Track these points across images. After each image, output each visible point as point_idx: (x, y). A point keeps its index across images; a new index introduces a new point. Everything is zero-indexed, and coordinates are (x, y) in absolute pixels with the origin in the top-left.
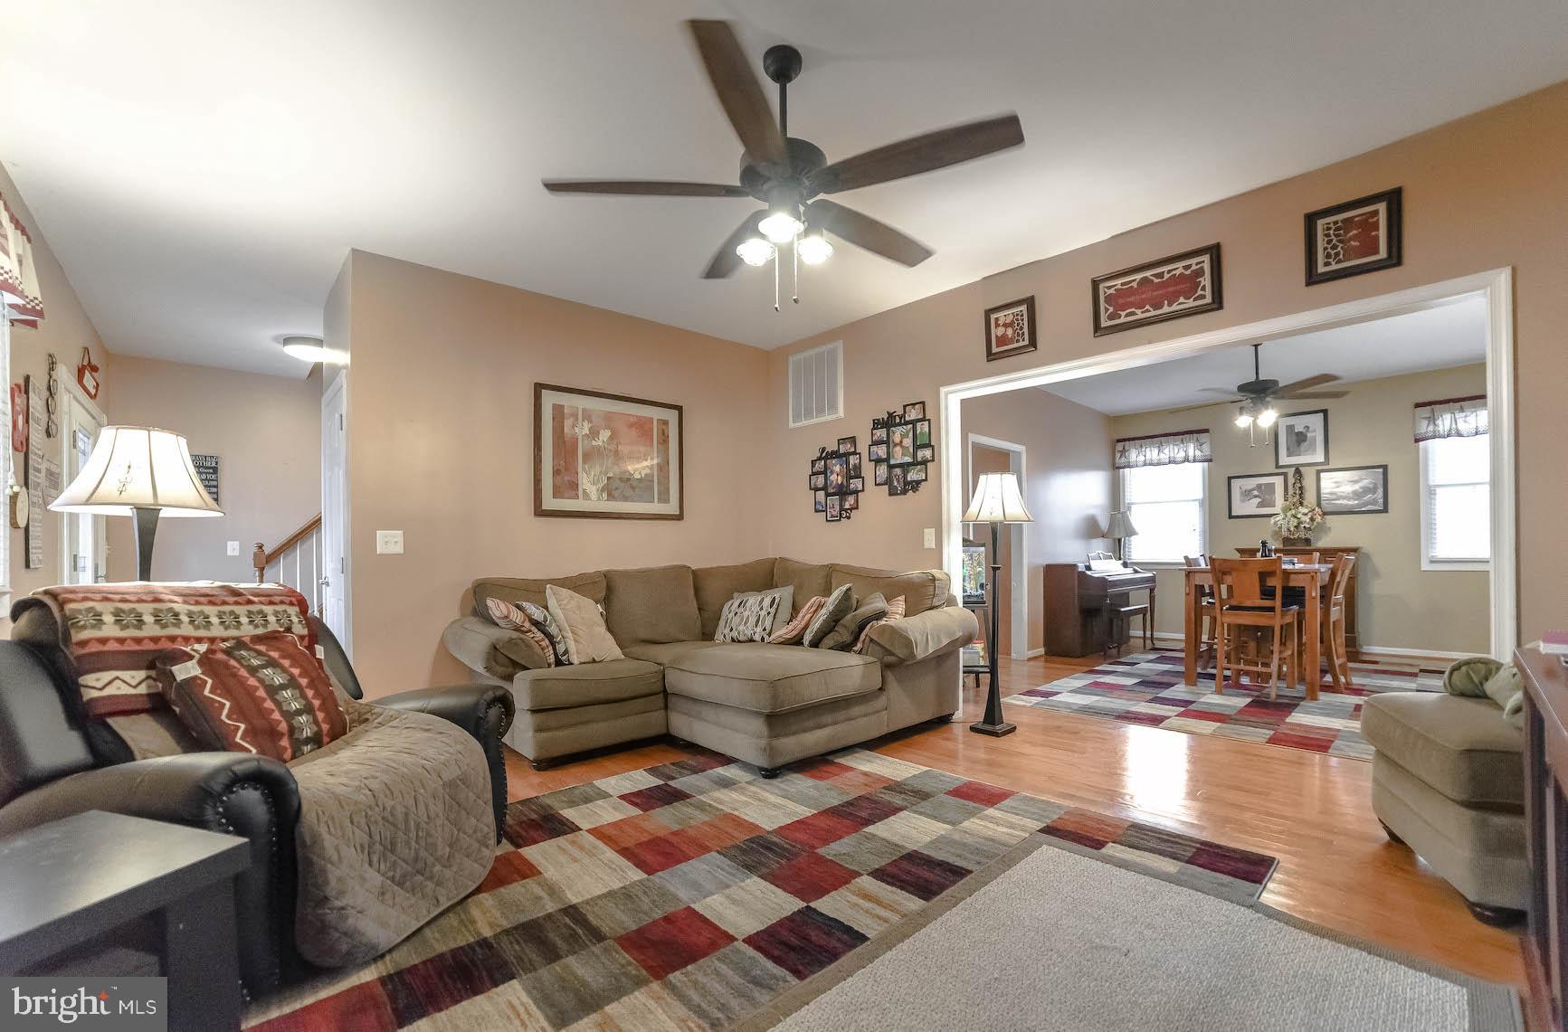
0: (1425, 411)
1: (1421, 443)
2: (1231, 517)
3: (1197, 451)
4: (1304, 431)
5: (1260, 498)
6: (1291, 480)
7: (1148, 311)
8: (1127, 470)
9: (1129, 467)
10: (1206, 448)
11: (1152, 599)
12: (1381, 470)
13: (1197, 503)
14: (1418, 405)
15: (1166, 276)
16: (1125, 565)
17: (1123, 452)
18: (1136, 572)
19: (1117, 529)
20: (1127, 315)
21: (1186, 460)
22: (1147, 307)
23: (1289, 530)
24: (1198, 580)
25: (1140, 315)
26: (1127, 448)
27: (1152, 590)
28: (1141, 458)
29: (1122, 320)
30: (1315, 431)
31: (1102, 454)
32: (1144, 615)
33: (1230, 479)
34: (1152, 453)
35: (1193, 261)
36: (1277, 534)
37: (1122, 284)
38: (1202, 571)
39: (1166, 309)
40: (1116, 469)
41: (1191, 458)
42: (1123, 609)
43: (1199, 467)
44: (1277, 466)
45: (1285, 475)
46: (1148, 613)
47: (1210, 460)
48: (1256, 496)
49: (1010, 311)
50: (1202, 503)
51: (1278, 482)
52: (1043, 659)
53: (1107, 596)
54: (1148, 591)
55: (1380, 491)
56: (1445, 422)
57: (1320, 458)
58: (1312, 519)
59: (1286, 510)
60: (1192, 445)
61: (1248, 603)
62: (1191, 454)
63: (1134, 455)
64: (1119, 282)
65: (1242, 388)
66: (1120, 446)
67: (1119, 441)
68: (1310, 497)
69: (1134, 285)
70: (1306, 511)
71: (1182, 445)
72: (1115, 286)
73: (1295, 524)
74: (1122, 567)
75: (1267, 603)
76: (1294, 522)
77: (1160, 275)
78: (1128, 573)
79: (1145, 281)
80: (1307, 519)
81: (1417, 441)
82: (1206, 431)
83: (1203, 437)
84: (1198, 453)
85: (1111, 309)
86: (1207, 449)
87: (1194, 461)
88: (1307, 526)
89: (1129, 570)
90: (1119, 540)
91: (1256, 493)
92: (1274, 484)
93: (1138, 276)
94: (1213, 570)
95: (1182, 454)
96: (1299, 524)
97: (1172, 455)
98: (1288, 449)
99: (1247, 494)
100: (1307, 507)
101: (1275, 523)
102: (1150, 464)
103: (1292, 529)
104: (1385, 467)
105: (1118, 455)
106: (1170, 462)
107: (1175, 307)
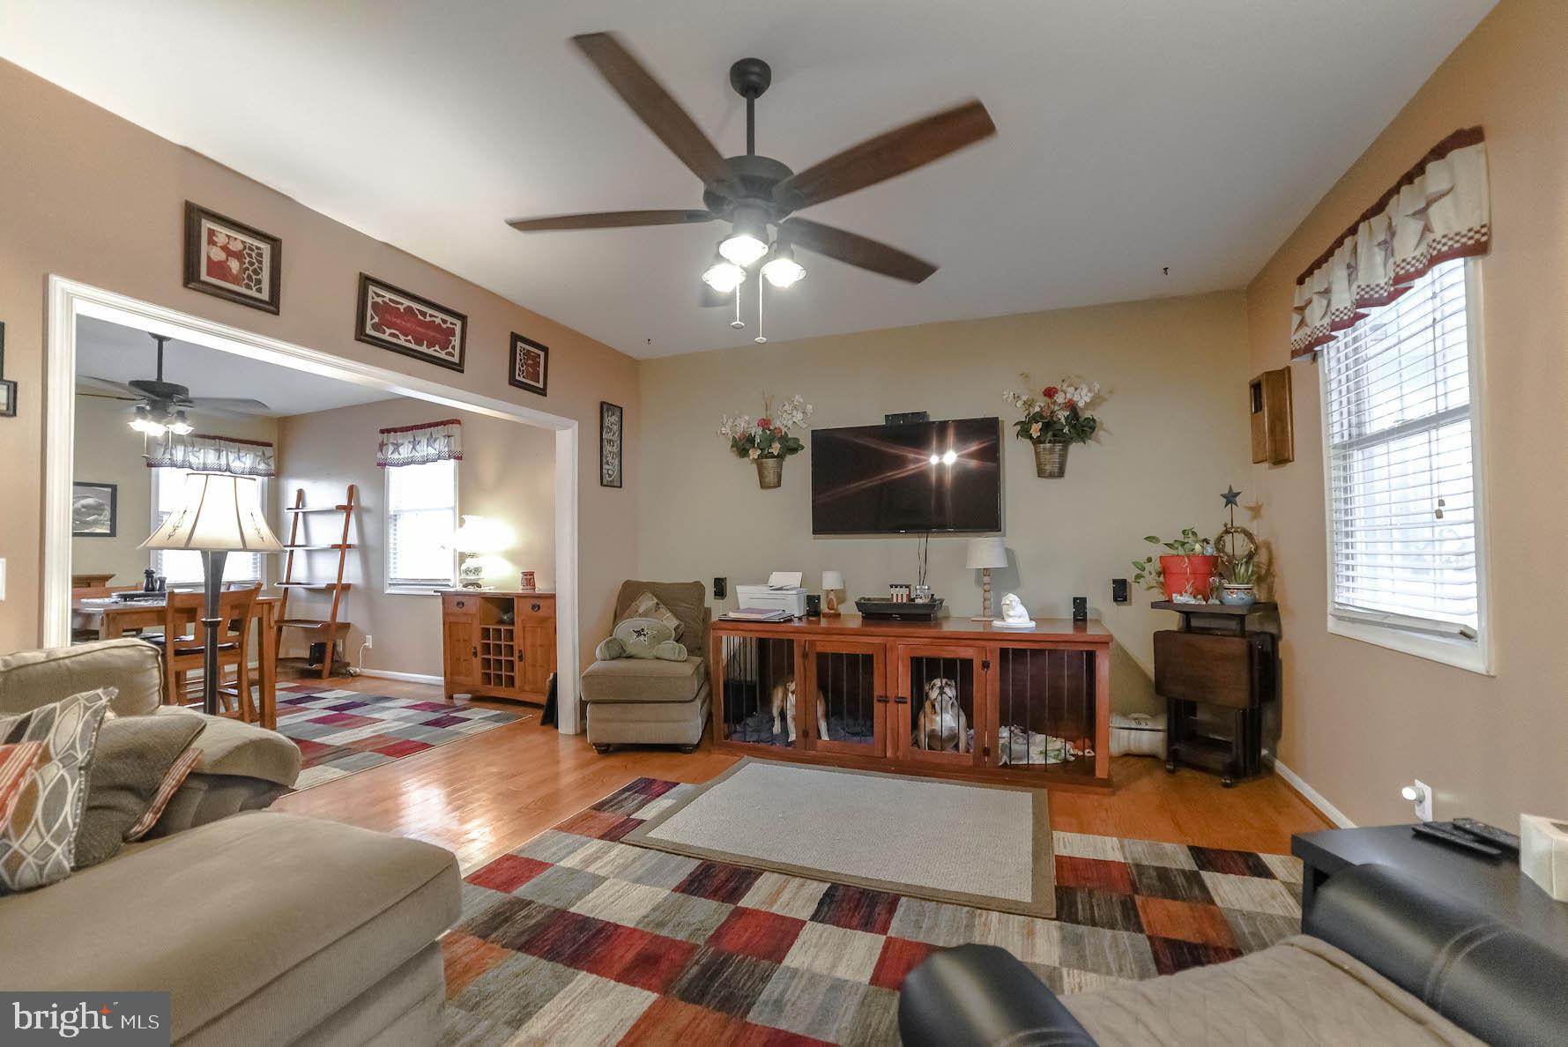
1: (153, 469)
7: (409, 341)
12: (110, 490)
15: (428, 319)
20: (391, 335)
22: (410, 338)
25: (402, 341)
29: (386, 337)
35: (450, 319)
37: (390, 300)
39: (424, 349)
49: (241, 237)
55: (107, 512)
56: (179, 453)
64: (389, 295)
65: (137, 384)
69: (402, 308)
72: (383, 297)
77: (424, 314)
79: (409, 309)
81: (150, 465)
85: (376, 320)
93: (407, 303)
104: (114, 488)
107: (430, 351)
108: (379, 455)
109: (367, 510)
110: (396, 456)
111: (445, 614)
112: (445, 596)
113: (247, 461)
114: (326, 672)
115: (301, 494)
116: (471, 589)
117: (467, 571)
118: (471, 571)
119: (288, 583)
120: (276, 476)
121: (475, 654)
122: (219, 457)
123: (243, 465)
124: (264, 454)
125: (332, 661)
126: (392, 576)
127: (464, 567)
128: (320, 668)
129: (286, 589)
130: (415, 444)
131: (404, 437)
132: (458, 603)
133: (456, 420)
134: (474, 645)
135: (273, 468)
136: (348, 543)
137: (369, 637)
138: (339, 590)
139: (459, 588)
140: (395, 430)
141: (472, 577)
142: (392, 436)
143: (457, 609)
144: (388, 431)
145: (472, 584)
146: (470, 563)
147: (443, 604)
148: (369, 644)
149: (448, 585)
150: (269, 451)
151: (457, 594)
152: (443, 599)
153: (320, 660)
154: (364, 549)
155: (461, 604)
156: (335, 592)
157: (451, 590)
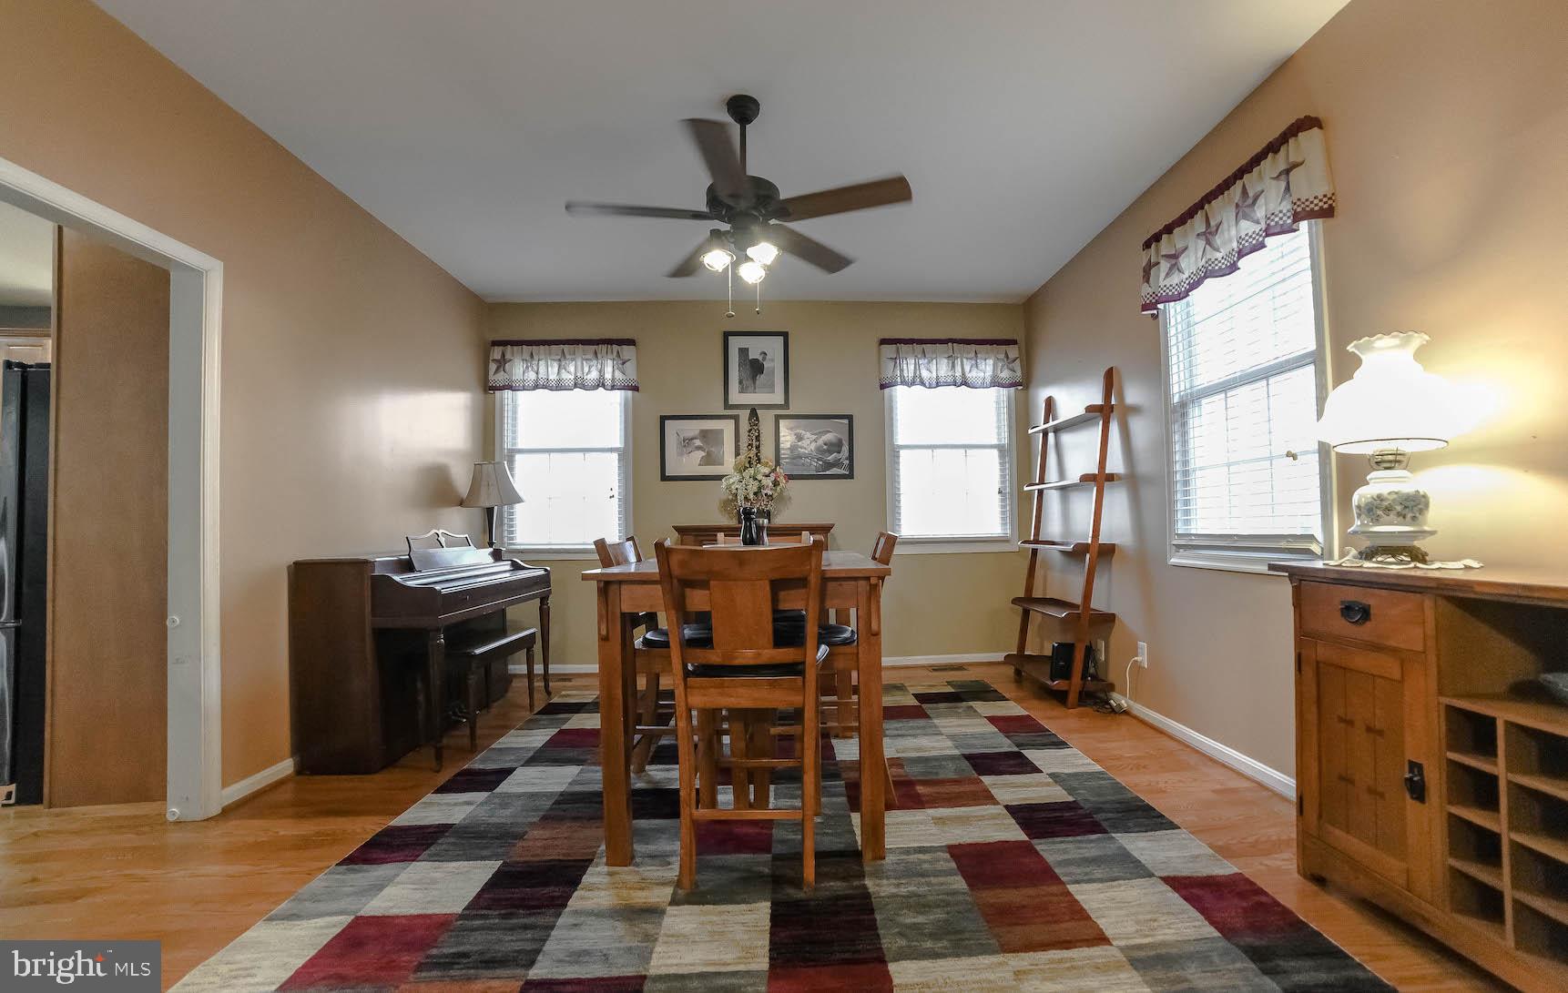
0: (889, 350)
1: (886, 390)
2: (664, 478)
3: (617, 373)
4: (760, 359)
5: (704, 451)
6: (744, 425)
8: (507, 394)
9: (510, 387)
10: (631, 367)
11: (544, 614)
12: (846, 421)
13: (615, 456)
14: (884, 342)
16: (497, 556)
17: (502, 363)
18: (516, 567)
19: (484, 490)
21: (601, 384)
23: (746, 499)
24: (631, 601)
26: (508, 356)
27: (544, 599)
28: (531, 376)
30: (773, 360)
31: (465, 364)
32: (529, 650)
33: (663, 419)
34: (549, 370)
36: (728, 504)
38: (641, 580)
40: (489, 389)
41: (608, 383)
42: (478, 651)
43: (618, 396)
44: (727, 406)
45: (736, 418)
46: (540, 644)
47: (635, 389)
48: (699, 448)
50: (623, 455)
51: (727, 427)
52: (290, 786)
53: (438, 630)
54: (538, 601)
55: (845, 448)
56: (909, 367)
57: (778, 398)
58: (776, 483)
59: (741, 469)
60: (610, 362)
61: (747, 656)
62: (608, 376)
63: (519, 369)
66: (496, 353)
67: (495, 343)
68: (767, 452)
70: (767, 470)
71: (595, 362)
73: (755, 489)
74: (490, 560)
75: (786, 655)
76: (753, 487)
78: (502, 573)
80: (768, 482)
81: (883, 387)
82: (631, 342)
83: (628, 351)
84: (618, 375)
86: (631, 373)
87: (613, 388)
88: (770, 493)
89: (506, 566)
90: (490, 511)
91: (698, 443)
92: (722, 430)
94: (666, 575)
95: (594, 375)
96: (760, 488)
97: (579, 375)
98: (740, 382)
99: (687, 442)
100: (766, 465)
101: (728, 487)
102: (544, 387)
103: (751, 496)
104: (850, 418)
105: (493, 367)
106: (576, 386)
108: (1146, 290)
109: (1135, 410)
110: (1175, 279)
111: (1304, 636)
112: (1302, 581)
113: (986, 368)
114: (1073, 697)
115: (1050, 403)
116: (1393, 567)
117: (1376, 509)
118: (1388, 509)
119: (1036, 541)
120: (1023, 384)
121: (1417, 790)
122: (953, 366)
123: (982, 375)
124: (1007, 357)
125: (1084, 677)
126: (1181, 528)
127: (1362, 495)
128: (1065, 688)
129: (1035, 552)
130: (1209, 235)
131: (1185, 235)
132: (1347, 610)
133: (1308, 118)
134: (1410, 755)
135: (1019, 373)
136: (1108, 471)
137: (1143, 645)
138: (1094, 555)
139: (1347, 561)
140: (1169, 229)
141: (1391, 528)
142: (1165, 246)
143: (1341, 626)
144: (1157, 238)
145: (1393, 551)
146: (1379, 485)
147: (1297, 604)
148: (1143, 658)
149: (1308, 552)
150: (1013, 352)
151: (1342, 579)
152: (1297, 593)
153: (1065, 673)
154: (1132, 481)
155: (1357, 613)
156: (1088, 556)
157: (1319, 564)
